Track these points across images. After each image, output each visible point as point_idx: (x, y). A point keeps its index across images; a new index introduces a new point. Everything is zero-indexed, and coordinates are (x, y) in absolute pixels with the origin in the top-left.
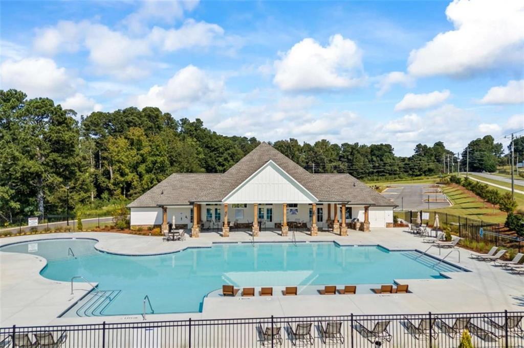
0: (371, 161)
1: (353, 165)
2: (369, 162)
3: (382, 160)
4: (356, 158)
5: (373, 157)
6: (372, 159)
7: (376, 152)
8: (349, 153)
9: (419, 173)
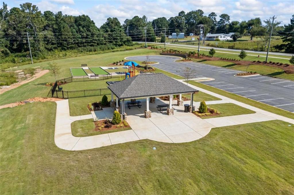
0: (79, 31)
1: (62, 34)
2: (77, 32)
3: (89, 30)
4: (64, 28)
5: (80, 27)
6: (79, 29)
7: (82, 23)
8: (53, 22)
9: (121, 43)
